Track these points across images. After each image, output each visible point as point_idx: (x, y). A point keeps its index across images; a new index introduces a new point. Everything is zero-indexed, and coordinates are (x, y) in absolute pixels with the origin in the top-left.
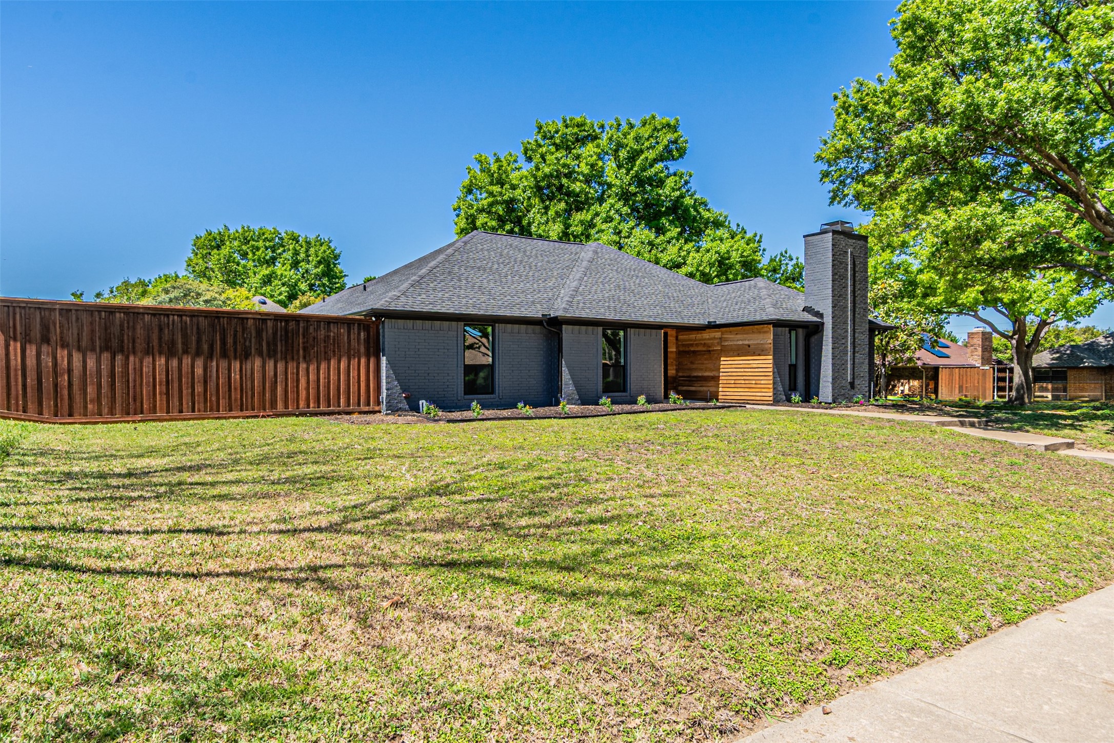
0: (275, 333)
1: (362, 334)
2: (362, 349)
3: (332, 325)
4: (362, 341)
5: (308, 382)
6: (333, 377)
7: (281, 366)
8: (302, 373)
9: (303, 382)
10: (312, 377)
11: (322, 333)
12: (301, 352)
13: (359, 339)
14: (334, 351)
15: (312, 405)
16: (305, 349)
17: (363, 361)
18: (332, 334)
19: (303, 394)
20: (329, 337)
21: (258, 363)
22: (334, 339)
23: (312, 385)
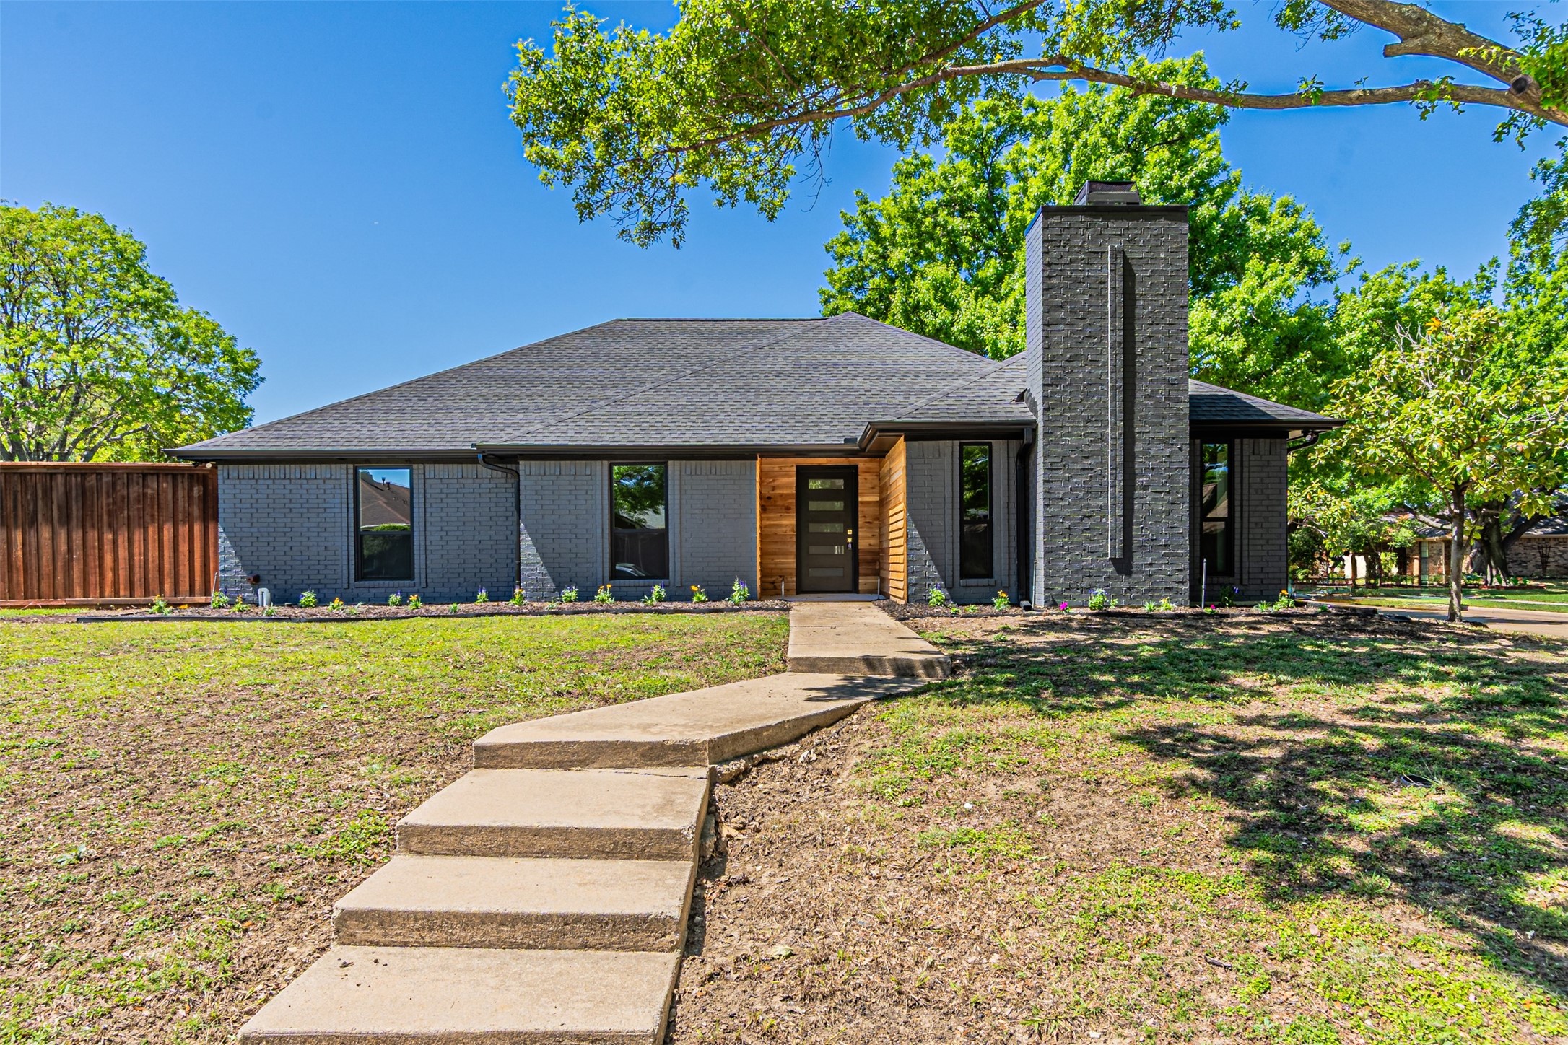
0: (67, 493)
1: (196, 489)
2: (196, 511)
3: (149, 478)
4: (196, 501)
5: (116, 560)
6: (153, 553)
7: (77, 536)
8: (107, 547)
9: (108, 558)
10: (123, 553)
11: (135, 490)
12: (105, 517)
13: (190, 497)
14: (152, 516)
15: (122, 593)
16: (110, 514)
17: (197, 528)
18: (149, 491)
19: (109, 576)
20: (144, 495)
21: (46, 533)
22: (152, 498)
23: (123, 564)
